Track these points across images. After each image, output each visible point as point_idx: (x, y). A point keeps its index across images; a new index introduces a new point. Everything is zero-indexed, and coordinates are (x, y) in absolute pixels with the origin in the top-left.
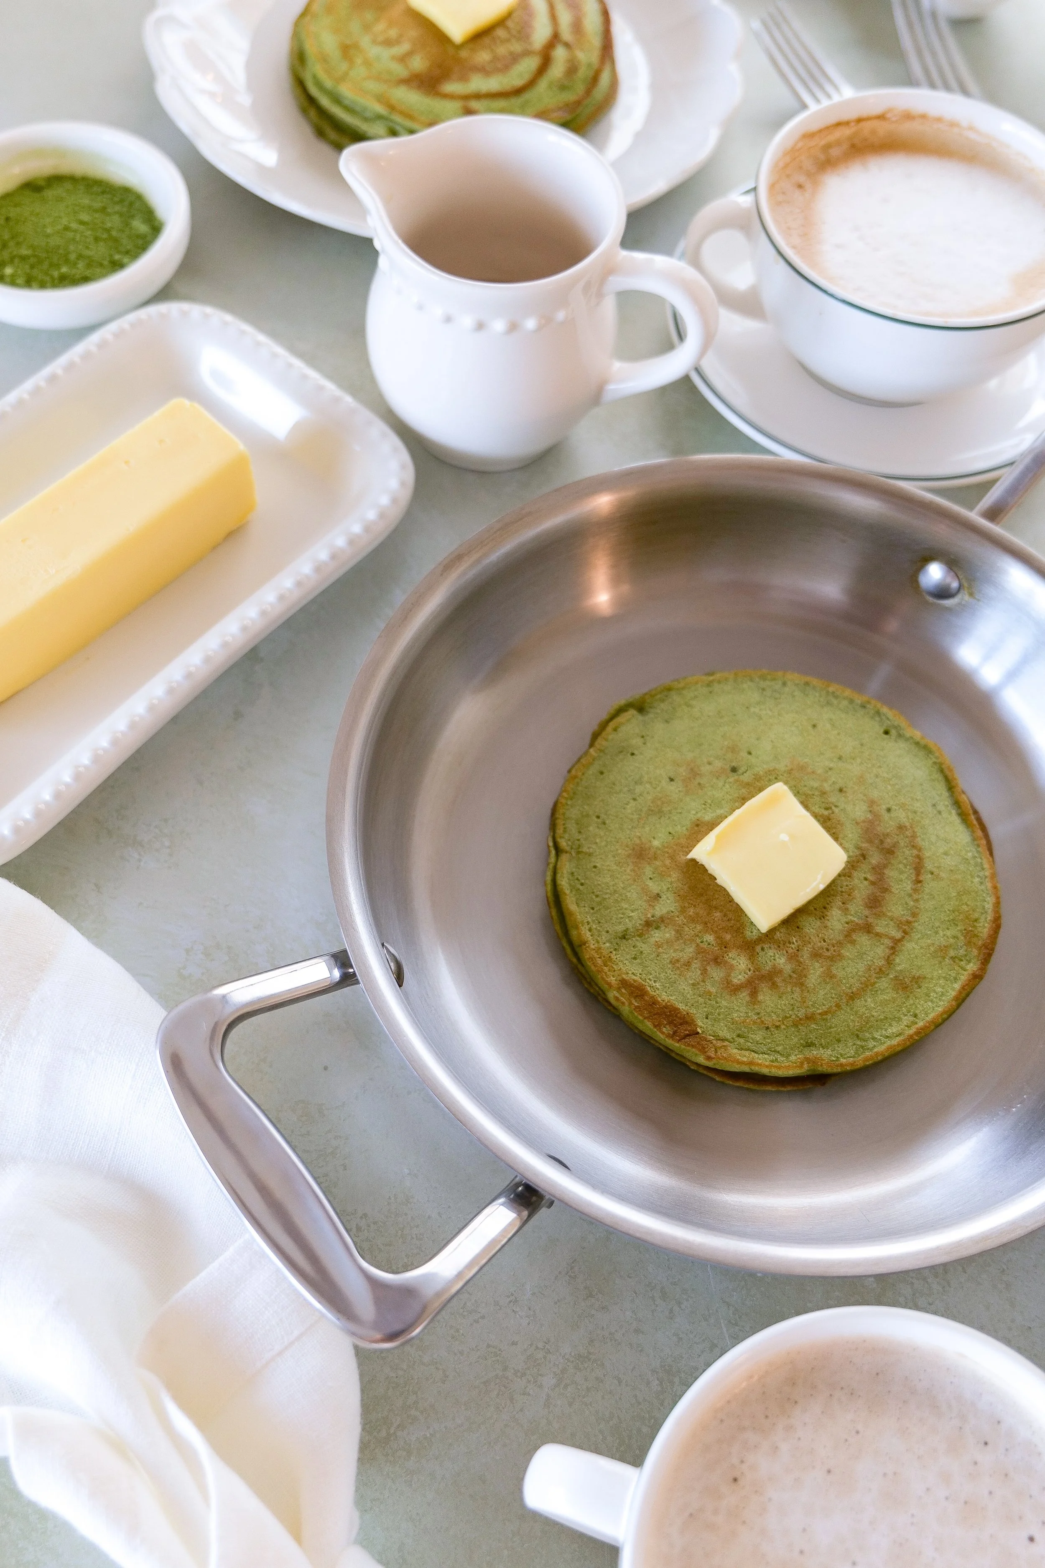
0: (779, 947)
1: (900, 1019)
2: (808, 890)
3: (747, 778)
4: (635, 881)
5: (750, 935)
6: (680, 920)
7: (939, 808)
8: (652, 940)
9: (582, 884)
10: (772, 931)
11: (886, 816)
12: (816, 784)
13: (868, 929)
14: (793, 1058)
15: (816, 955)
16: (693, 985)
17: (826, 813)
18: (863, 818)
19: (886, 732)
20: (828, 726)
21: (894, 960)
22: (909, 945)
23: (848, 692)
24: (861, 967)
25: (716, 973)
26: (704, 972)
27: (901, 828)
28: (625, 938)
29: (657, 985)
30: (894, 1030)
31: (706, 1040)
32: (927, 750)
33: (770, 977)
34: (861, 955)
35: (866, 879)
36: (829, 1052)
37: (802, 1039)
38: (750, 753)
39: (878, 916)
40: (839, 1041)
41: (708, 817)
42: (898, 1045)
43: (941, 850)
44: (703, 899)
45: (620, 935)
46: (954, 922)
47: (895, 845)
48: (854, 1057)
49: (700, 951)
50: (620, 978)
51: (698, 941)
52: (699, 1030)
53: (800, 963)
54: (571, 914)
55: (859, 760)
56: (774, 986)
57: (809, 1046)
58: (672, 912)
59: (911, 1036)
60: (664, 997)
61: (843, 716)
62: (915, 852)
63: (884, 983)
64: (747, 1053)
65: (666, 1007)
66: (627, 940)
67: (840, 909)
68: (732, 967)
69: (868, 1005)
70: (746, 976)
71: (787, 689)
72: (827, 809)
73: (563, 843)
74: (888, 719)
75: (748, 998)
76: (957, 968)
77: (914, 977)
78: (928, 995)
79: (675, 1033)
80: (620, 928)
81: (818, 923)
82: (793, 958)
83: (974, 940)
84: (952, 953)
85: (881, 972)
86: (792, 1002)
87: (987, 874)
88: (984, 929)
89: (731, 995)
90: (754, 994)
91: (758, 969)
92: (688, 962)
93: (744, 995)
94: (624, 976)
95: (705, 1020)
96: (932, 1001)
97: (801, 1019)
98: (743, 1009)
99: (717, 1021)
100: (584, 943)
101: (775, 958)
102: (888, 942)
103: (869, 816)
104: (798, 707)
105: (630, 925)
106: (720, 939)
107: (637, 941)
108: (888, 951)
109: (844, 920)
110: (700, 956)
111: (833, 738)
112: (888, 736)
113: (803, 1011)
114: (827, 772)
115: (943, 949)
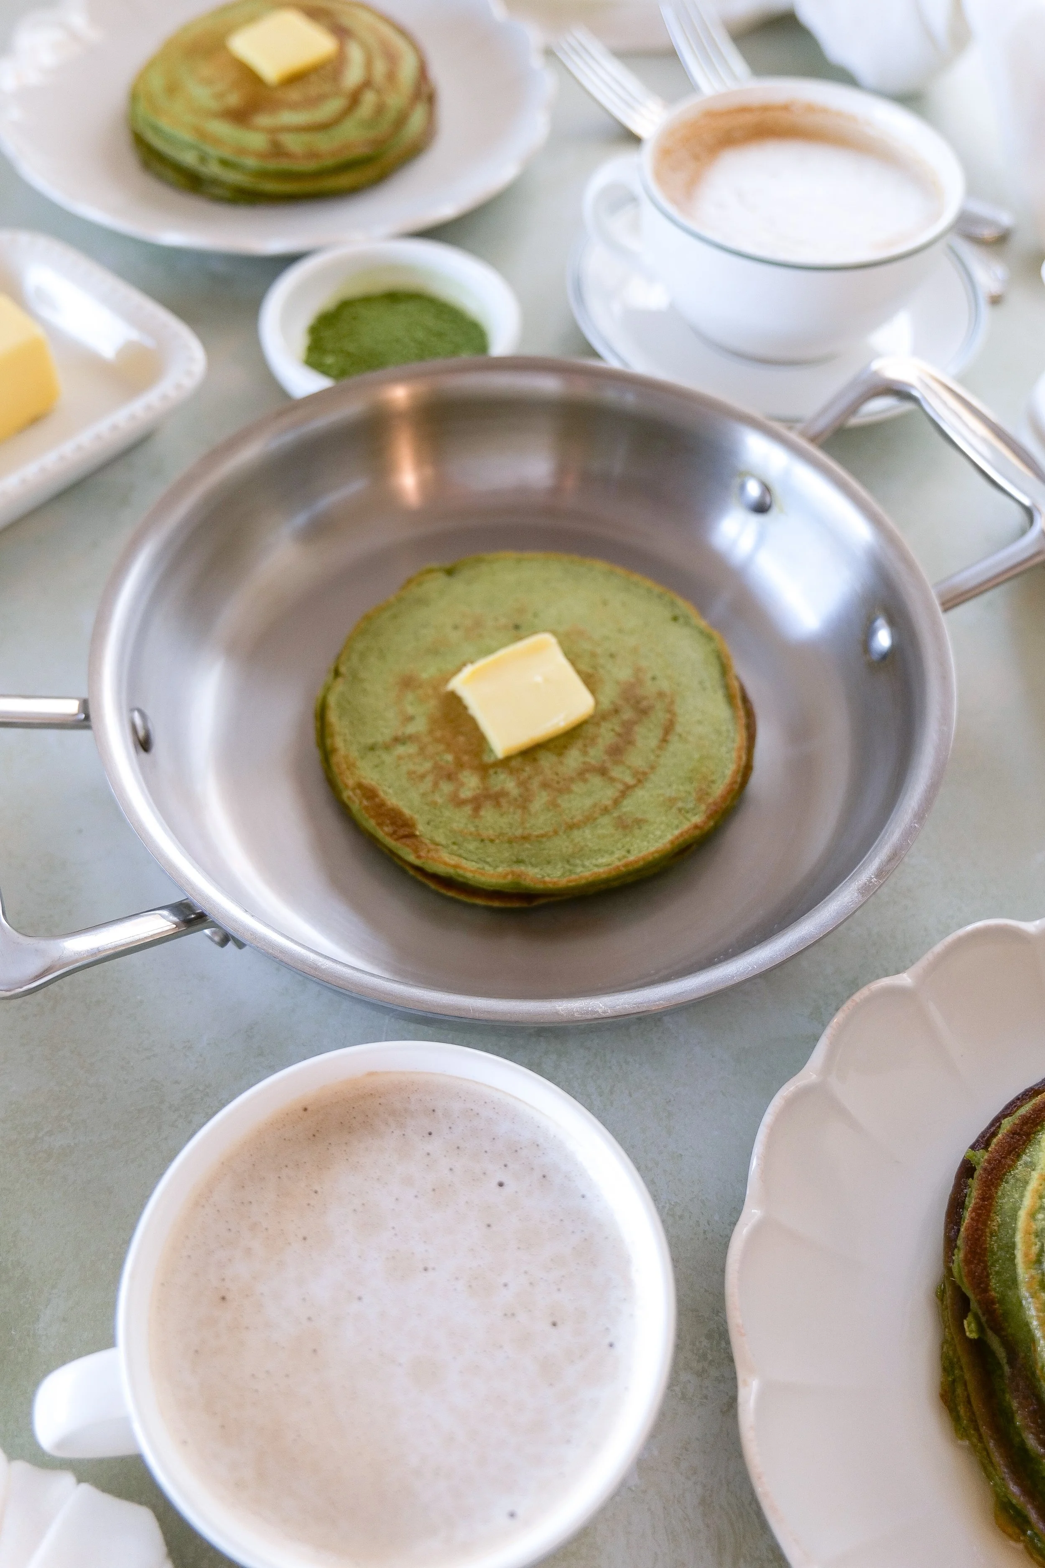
0: (511, 774)
1: (612, 852)
2: (548, 727)
4: (396, 704)
5: (487, 759)
6: (426, 739)
7: (705, 686)
8: (396, 753)
9: (348, 703)
10: (508, 759)
11: (649, 683)
12: (587, 648)
13: (603, 772)
14: (500, 869)
15: (545, 785)
16: (423, 794)
18: (625, 680)
19: (674, 619)
20: (618, 606)
21: (621, 802)
22: (640, 794)
23: (649, 584)
24: (588, 802)
25: (446, 788)
26: (436, 785)
27: (661, 695)
28: (372, 750)
29: (390, 791)
30: (601, 861)
31: (422, 842)
32: (709, 638)
34: (590, 793)
35: (613, 730)
36: (536, 870)
37: (513, 855)
38: (537, 616)
39: (617, 763)
40: (549, 863)
42: (604, 872)
43: (695, 719)
44: (452, 725)
45: (369, 747)
46: (691, 780)
47: (651, 707)
48: (560, 878)
49: (437, 767)
50: (357, 781)
51: (438, 758)
52: (417, 833)
53: (527, 790)
54: (330, 726)
55: (638, 635)
56: (498, 805)
57: (519, 862)
58: (421, 732)
59: (618, 867)
60: (393, 799)
61: (637, 600)
62: (668, 716)
63: (605, 820)
64: (456, 858)
65: (391, 810)
66: (375, 751)
67: (579, 750)
68: (462, 785)
69: (586, 836)
70: (474, 793)
71: (590, 574)
73: (343, 669)
74: (680, 609)
75: (470, 812)
76: (681, 818)
77: (636, 820)
78: (646, 836)
79: (395, 832)
80: (370, 741)
81: (555, 758)
82: (523, 784)
83: (705, 798)
84: (680, 805)
85: (606, 811)
86: (512, 821)
87: (736, 746)
88: (718, 791)
89: (455, 807)
90: (477, 809)
91: (486, 789)
92: (423, 775)
93: (468, 809)
94: (362, 780)
95: (426, 826)
96: (648, 841)
97: (516, 838)
98: (463, 821)
99: (437, 827)
100: (334, 750)
101: (506, 783)
102: (620, 787)
103: (632, 680)
104: (596, 587)
105: (380, 739)
106: (458, 759)
107: (383, 752)
108: (617, 795)
109: (581, 760)
110: (436, 771)
111: (619, 615)
112: (675, 621)
113: (520, 831)
114: (603, 639)
115: (673, 800)
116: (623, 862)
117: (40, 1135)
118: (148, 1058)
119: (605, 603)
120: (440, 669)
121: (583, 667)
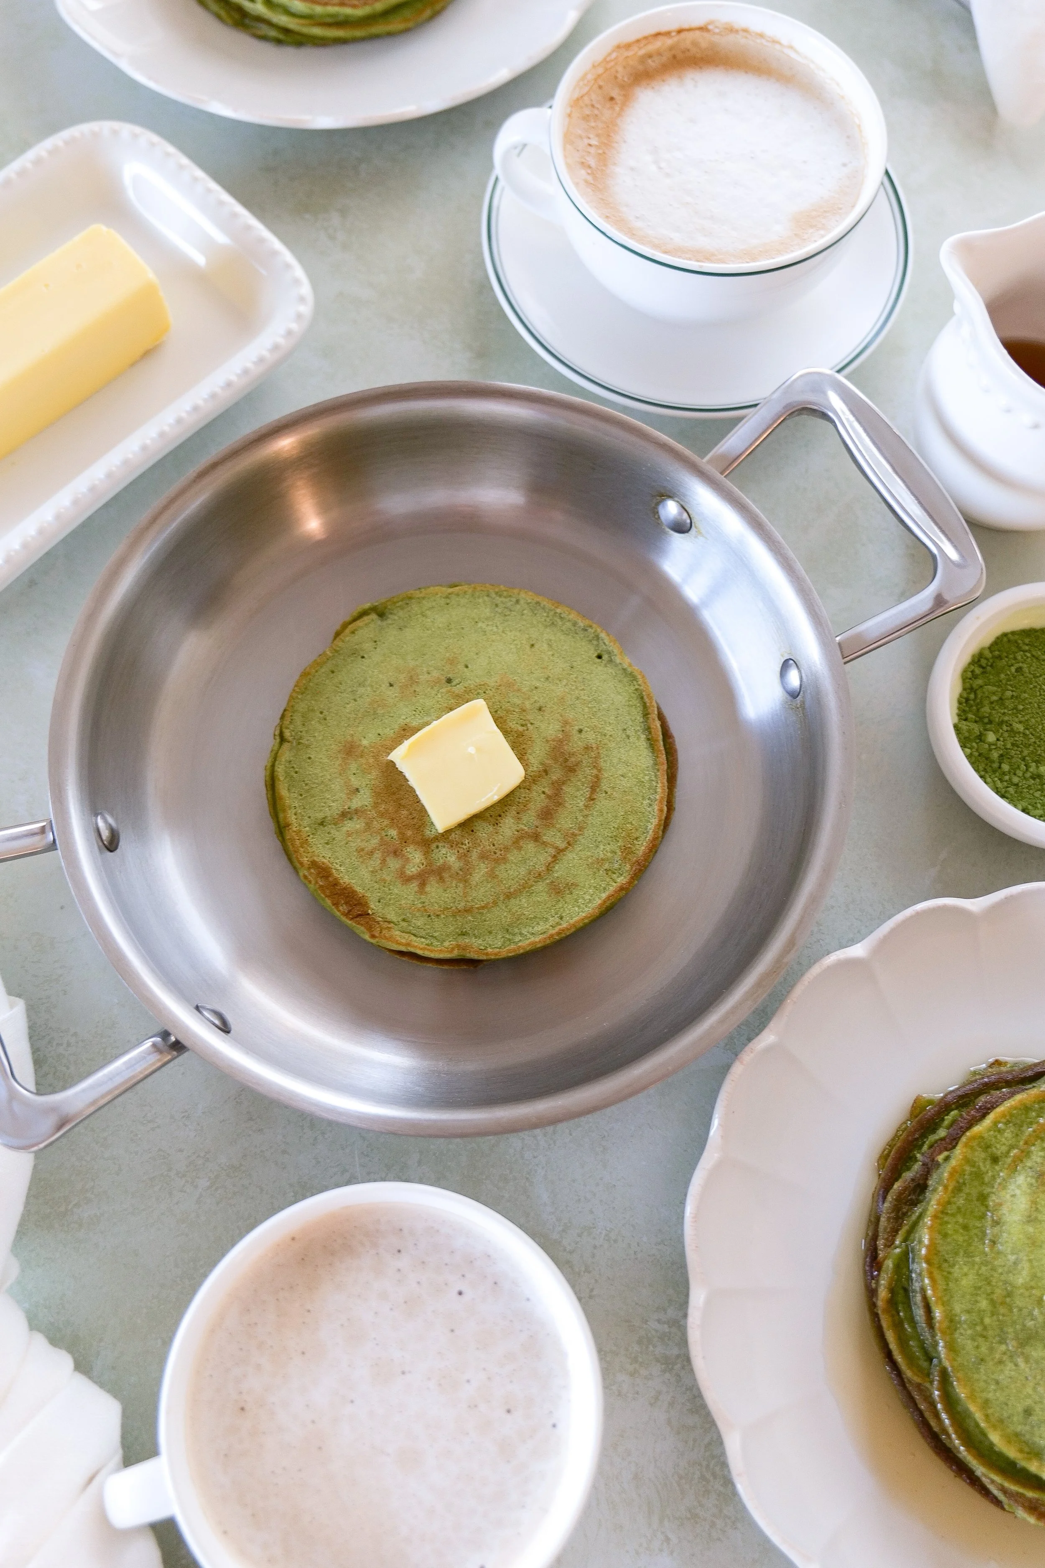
0: (452, 846)
1: (547, 920)
2: (483, 800)
3: (459, 689)
4: (340, 774)
5: (429, 833)
6: (371, 814)
7: (628, 732)
8: (345, 829)
9: (296, 772)
10: (449, 832)
11: (576, 736)
12: (517, 701)
13: (536, 837)
14: (446, 944)
15: (483, 857)
16: (372, 872)
17: (521, 729)
18: (553, 737)
19: (599, 657)
20: (545, 646)
21: (554, 867)
22: (570, 856)
23: (573, 616)
24: (523, 871)
25: (394, 864)
26: (384, 861)
27: (588, 748)
28: (322, 825)
29: (342, 869)
30: (538, 928)
31: (374, 920)
32: (633, 678)
33: (440, 872)
34: (524, 861)
35: (544, 793)
36: (480, 942)
37: (457, 928)
38: (467, 667)
39: (547, 826)
40: (490, 933)
41: (414, 724)
42: (540, 941)
43: (620, 772)
44: (395, 797)
45: (319, 821)
46: (615, 838)
47: (578, 764)
48: (500, 948)
49: (383, 842)
50: (309, 860)
51: (384, 834)
52: (370, 912)
53: (467, 863)
54: (281, 798)
55: (564, 682)
56: (442, 879)
57: (464, 935)
58: (366, 806)
59: (552, 936)
60: (346, 878)
61: (562, 637)
62: (595, 772)
63: (541, 886)
64: (406, 936)
65: (345, 889)
66: (324, 826)
67: (513, 818)
68: (408, 860)
69: (523, 904)
70: (419, 869)
71: (518, 607)
72: (522, 725)
73: (287, 734)
74: (604, 643)
75: (416, 889)
76: (608, 880)
77: (567, 884)
78: (576, 901)
79: (350, 911)
80: (320, 816)
81: (491, 829)
82: (464, 856)
83: (630, 856)
84: (606, 866)
85: (539, 876)
86: (454, 896)
87: (658, 797)
88: (641, 848)
89: (403, 884)
90: (423, 885)
91: (430, 864)
92: (371, 852)
93: (414, 886)
94: (315, 858)
95: (377, 904)
96: (579, 907)
97: (460, 911)
98: (411, 897)
99: (387, 905)
100: (288, 825)
101: (447, 856)
102: (552, 851)
103: (560, 735)
104: (523, 625)
105: (328, 814)
106: (402, 834)
107: (332, 828)
108: (550, 859)
109: (515, 827)
110: (383, 847)
111: (546, 658)
112: (599, 660)
113: (463, 904)
114: (532, 691)
115: (600, 861)
116: (557, 929)
117: (70, 1207)
118: (153, 1129)
119: (532, 645)
120: (379, 735)
121: (513, 725)
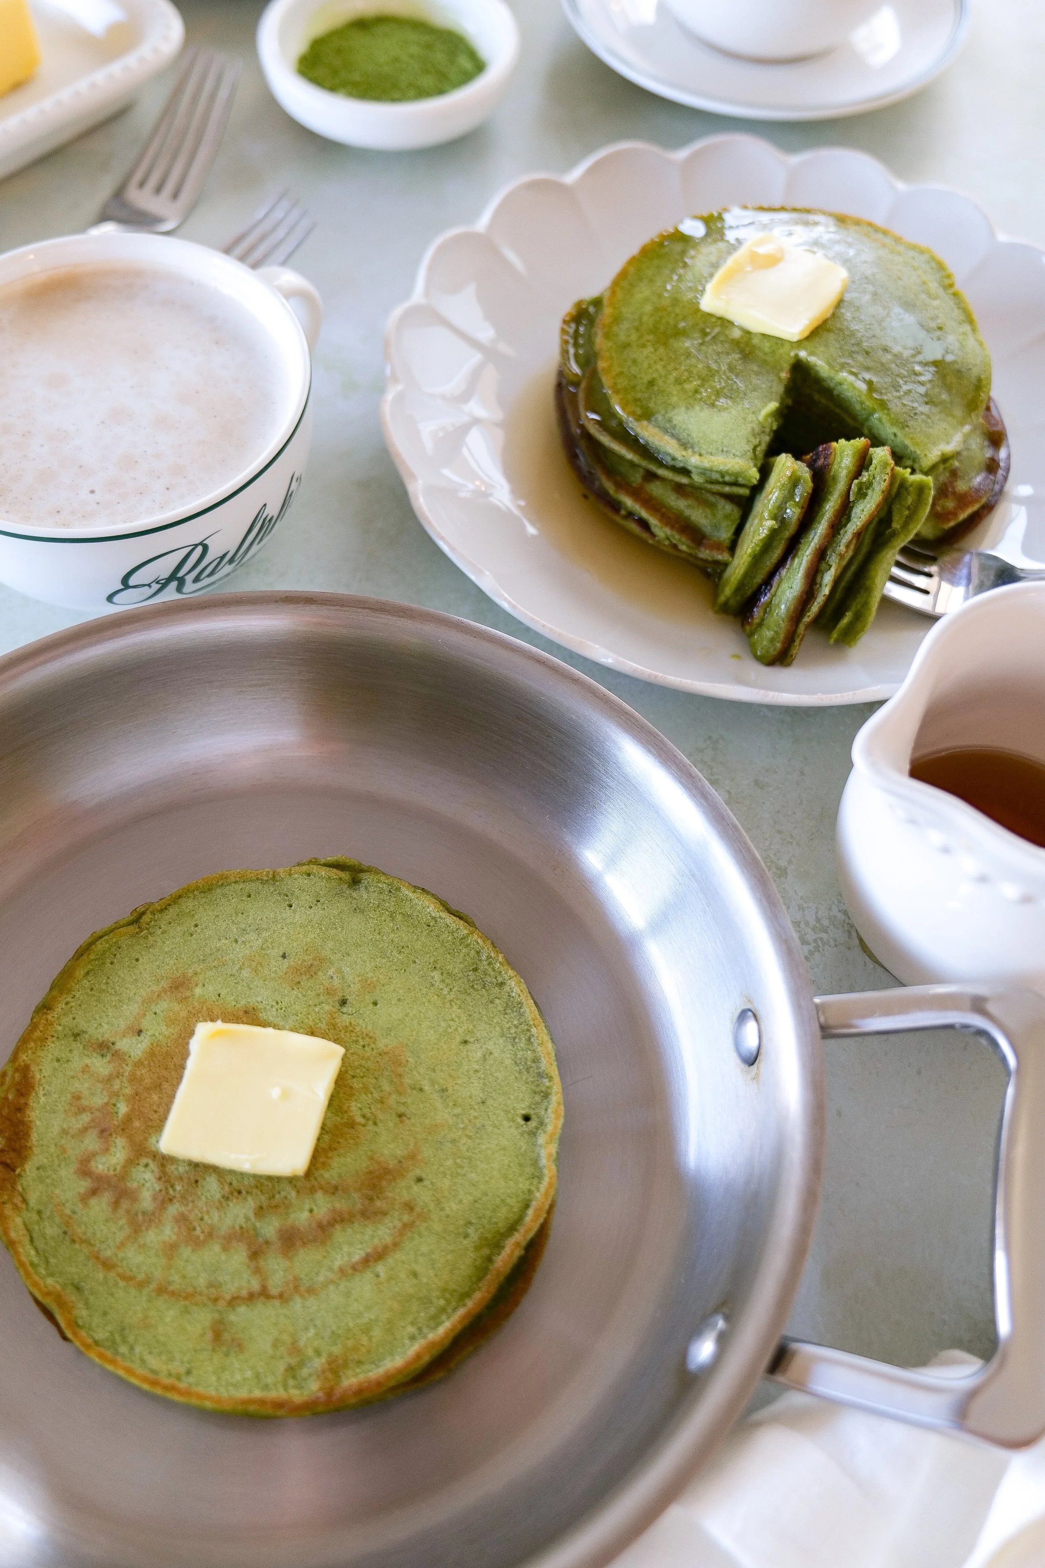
0: (160, 1179)
1: (171, 1359)
2: (234, 1157)
3: (339, 1020)
4: (144, 1001)
5: (149, 1141)
6: (127, 1069)
8: (88, 1061)
9: (112, 963)
10: (170, 1159)
11: (408, 1181)
12: (387, 1087)
13: (255, 1255)
14: (50, 1281)
15: (179, 1221)
16: (64, 1130)
17: (359, 1119)
18: (382, 1159)
19: (527, 1118)
20: (479, 1054)
21: (238, 1305)
22: (269, 1309)
23: (544, 1050)
24: (203, 1278)
25: (91, 1142)
26: (85, 1129)
27: (409, 1207)
28: (75, 1037)
29: (43, 1099)
30: (153, 1360)
31: (13, 1185)
32: (539, 1173)
33: (121, 1195)
34: (217, 1267)
35: (312, 1212)
36: (85, 1313)
37: (78, 1274)
38: (375, 1004)
39: (280, 1252)
40: (105, 1314)
41: (263, 1016)
43: (416, 1267)
44: (161, 1073)
45: (76, 1031)
46: (336, 1339)
47: (380, 1213)
48: (96, 1341)
49: (103, 1109)
50: (28, 1062)
51: (114, 1101)
52: (18, 1171)
53: (157, 1211)
54: (73, 976)
55: (458, 1111)
56: (116, 1204)
58: (130, 1057)
60: (35, 1113)
61: (507, 1062)
63: (205, 1314)
65: (22, 1122)
66: (75, 1040)
67: (251, 1208)
68: (107, 1151)
69: (166, 1316)
72: (364, 1116)
73: (146, 918)
74: (546, 1110)
75: (82, 1190)
76: (280, 1378)
77: (234, 1340)
78: (224, 1369)
79: (2, 1150)
80: (83, 1025)
81: (217, 1198)
82: (161, 1202)
83: (330, 1376)
84: (294, 1361)
85: (215, 1301)
86: (110, 1235)
88: (353, 1379)
89: (75, 1172)
90: (94, 1192)
91: (122, 1177)
92: (83, 1109)
93: (84, 1185)
94: (33, 1065)
95: (34, 1169)
96: (219, 1378)
97: (98, 1258)
98: (69, 1195)
99: (41, 1180)
100: (52, 1009)
101: (147, 1185)
102: (256, 1286)
103: (392, 1164)
104: (480, 1013)
105: (91, 1031)
106: (128, 1119)
107: (79, 1048)
108: (244, 1293)
109: (241, 1221)
110: (97, 1114)
111: (466, 1068)
112: (522, 1122)
113: (109, 1253)
114: (413, 1088)
115: (295, 1349)
119: (466, 1042)
120: (219, 995)
121: (355, 1108)
